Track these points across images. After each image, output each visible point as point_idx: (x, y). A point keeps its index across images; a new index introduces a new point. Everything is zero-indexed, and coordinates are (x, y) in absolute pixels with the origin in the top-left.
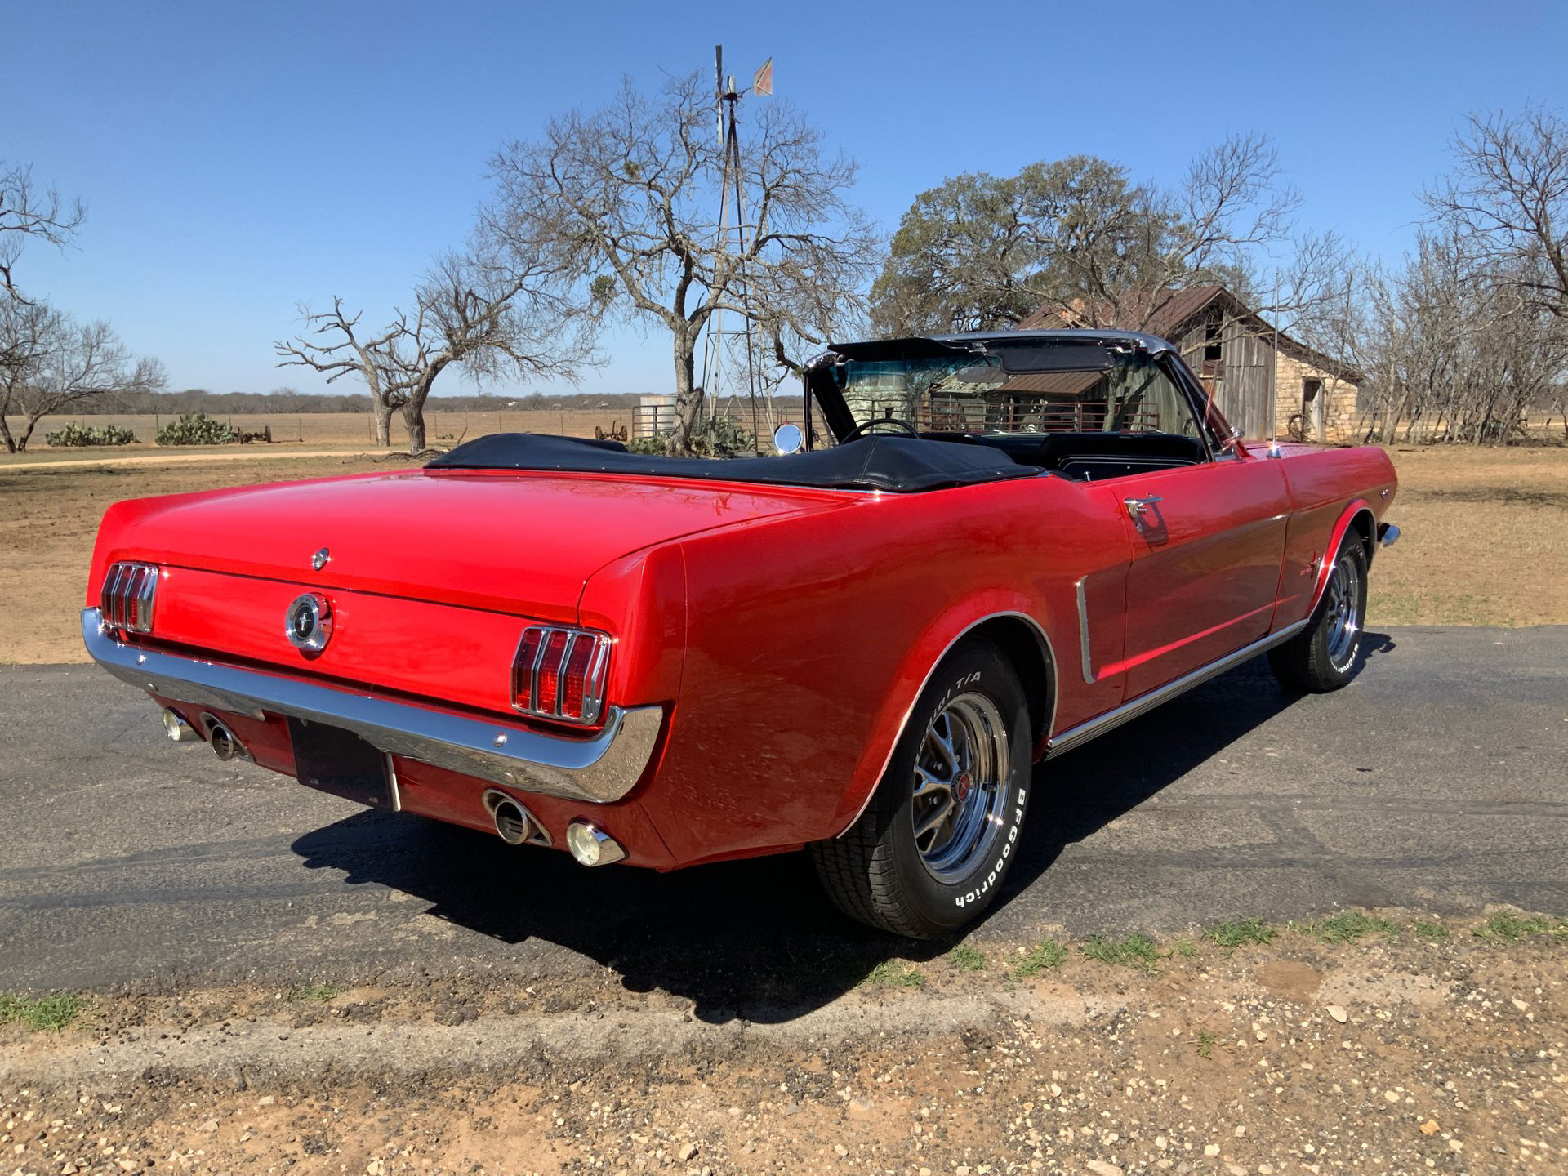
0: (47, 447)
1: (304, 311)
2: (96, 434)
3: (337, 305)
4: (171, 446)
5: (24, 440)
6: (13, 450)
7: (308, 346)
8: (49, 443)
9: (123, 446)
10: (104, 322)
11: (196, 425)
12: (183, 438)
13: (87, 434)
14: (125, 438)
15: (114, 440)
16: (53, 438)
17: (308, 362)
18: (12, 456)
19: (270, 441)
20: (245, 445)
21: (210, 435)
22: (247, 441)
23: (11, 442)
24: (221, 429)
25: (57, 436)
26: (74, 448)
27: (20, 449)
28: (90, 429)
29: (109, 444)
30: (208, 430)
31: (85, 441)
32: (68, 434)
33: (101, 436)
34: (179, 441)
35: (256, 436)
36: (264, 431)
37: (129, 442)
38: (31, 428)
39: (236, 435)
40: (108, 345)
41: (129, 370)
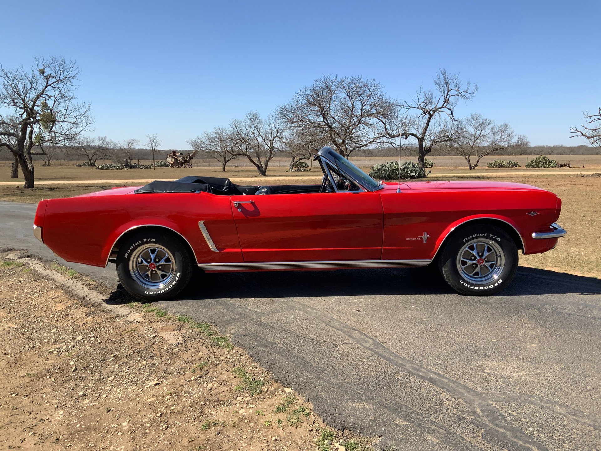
0: (487, 168)
1: (586, 114)
2: (505, 163)
3: (600, 111)
4: (531, 168)
5: (475, 166)
6: (471, 169)
7: (586, 128)
8: (488, 166)
9: (513, 168)
10: (507, 123)
11: (541, 161)
12: (535, 165)
13: (501, 164)
14: (515, 165)
15: (510, 166)
16: (490, 165)
17: (583, 135)
18: (470, 171)
19: (570, 167)
20: (560, 168)
21: (546, 164)
22: (561, 167)
23: (470, 166)
24: (551, 162)
25: (491, 164)
26: (496, 168)
27: (473, 169)
28: (503, 162)
29: (509, 167)
30: (546, 163)
31: (500, 166)
32: (495, 163)
33: (506, 164)
34: (534, 167)
35: (565, 165)
36: (568, 163)
37: (516, 166)
38: (478, 161)
39: (557, 164)
40: (508, 131)
41: (514, 140)
